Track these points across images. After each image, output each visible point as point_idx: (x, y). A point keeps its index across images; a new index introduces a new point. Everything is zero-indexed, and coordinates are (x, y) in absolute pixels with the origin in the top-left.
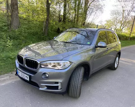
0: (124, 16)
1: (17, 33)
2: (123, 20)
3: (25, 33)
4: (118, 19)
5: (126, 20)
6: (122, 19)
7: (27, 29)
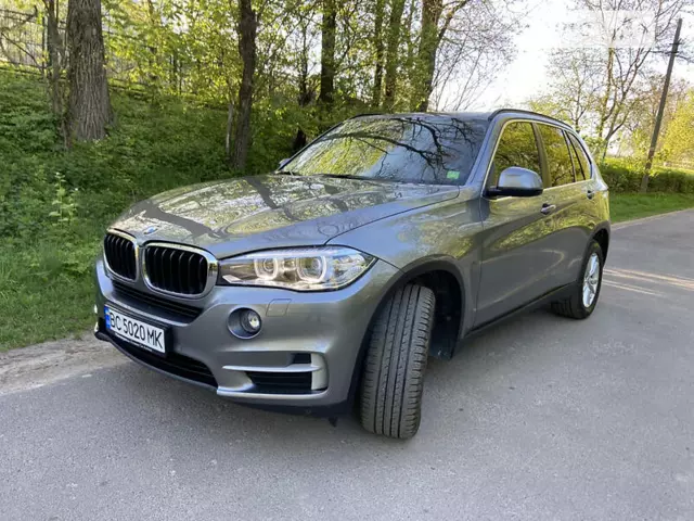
0: (615, 74)
1: (101, 159)
2: (612, 96)
3: (138, 157)
4: (584, 88)
5: (624, 94)
6: (605, 88)
7: (146, 138)
